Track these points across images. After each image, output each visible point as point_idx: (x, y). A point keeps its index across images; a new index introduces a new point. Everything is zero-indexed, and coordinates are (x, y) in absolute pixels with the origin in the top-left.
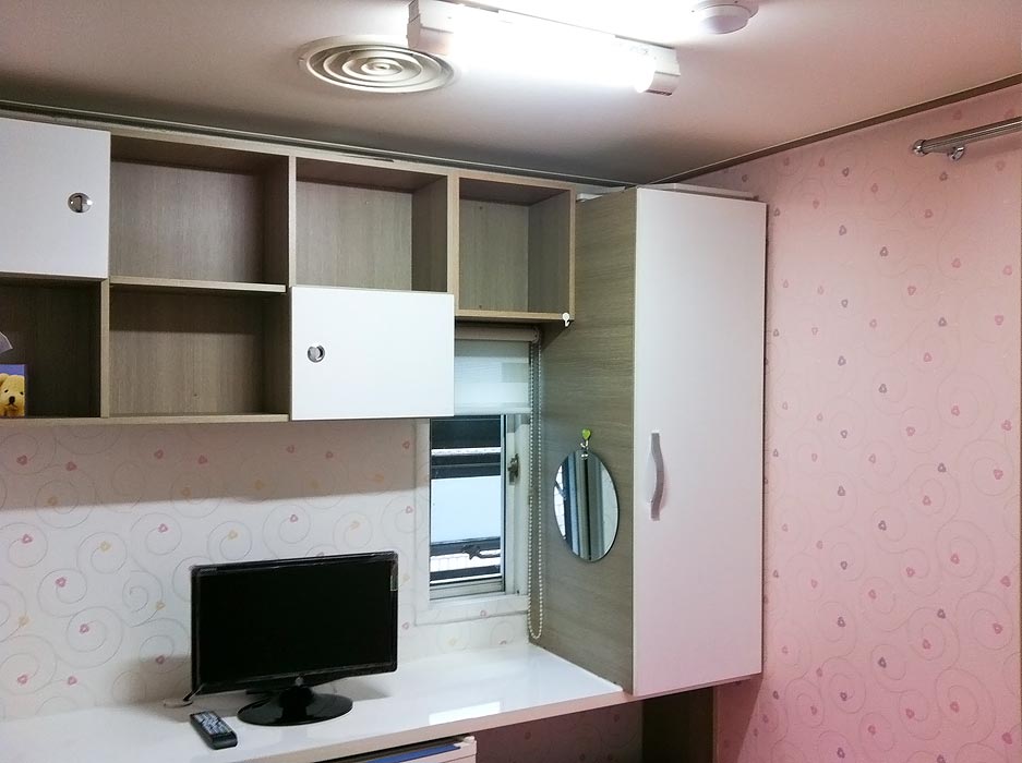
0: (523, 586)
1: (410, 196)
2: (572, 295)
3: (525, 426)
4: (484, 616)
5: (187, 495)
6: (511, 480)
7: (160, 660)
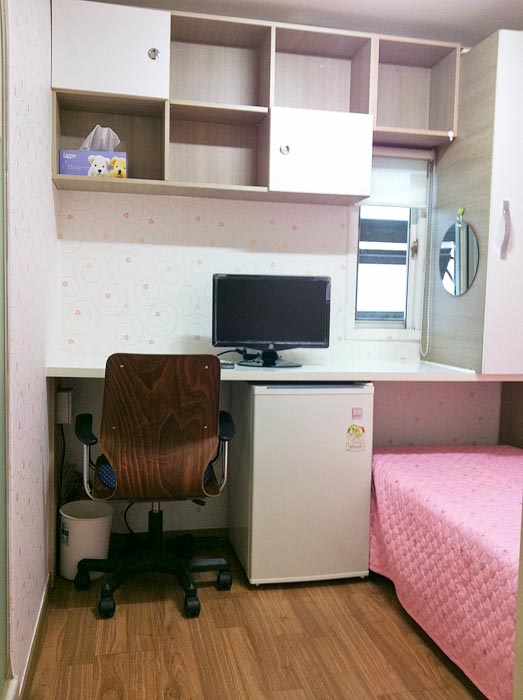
0: (418, 324)
1: (349, 62)
2: (456, 119)
3: (424, 219)
4: (390, 339)
5: (213, 244)
6: (413, 256)
7: (198, 338)
